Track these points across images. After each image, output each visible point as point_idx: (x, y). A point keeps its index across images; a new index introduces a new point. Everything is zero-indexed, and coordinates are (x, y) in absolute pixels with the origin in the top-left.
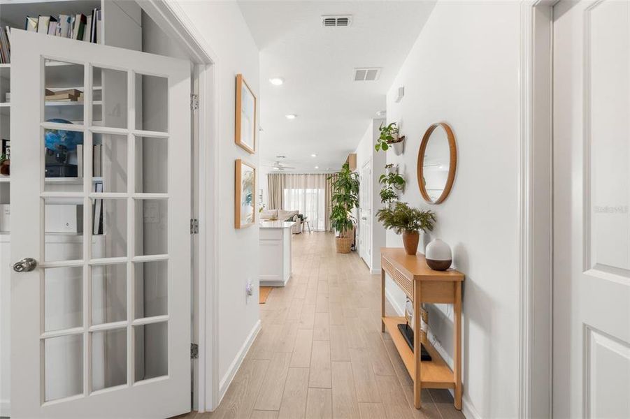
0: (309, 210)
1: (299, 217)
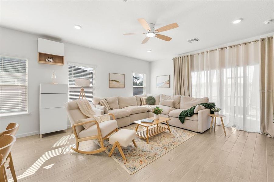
1: (206, 108)
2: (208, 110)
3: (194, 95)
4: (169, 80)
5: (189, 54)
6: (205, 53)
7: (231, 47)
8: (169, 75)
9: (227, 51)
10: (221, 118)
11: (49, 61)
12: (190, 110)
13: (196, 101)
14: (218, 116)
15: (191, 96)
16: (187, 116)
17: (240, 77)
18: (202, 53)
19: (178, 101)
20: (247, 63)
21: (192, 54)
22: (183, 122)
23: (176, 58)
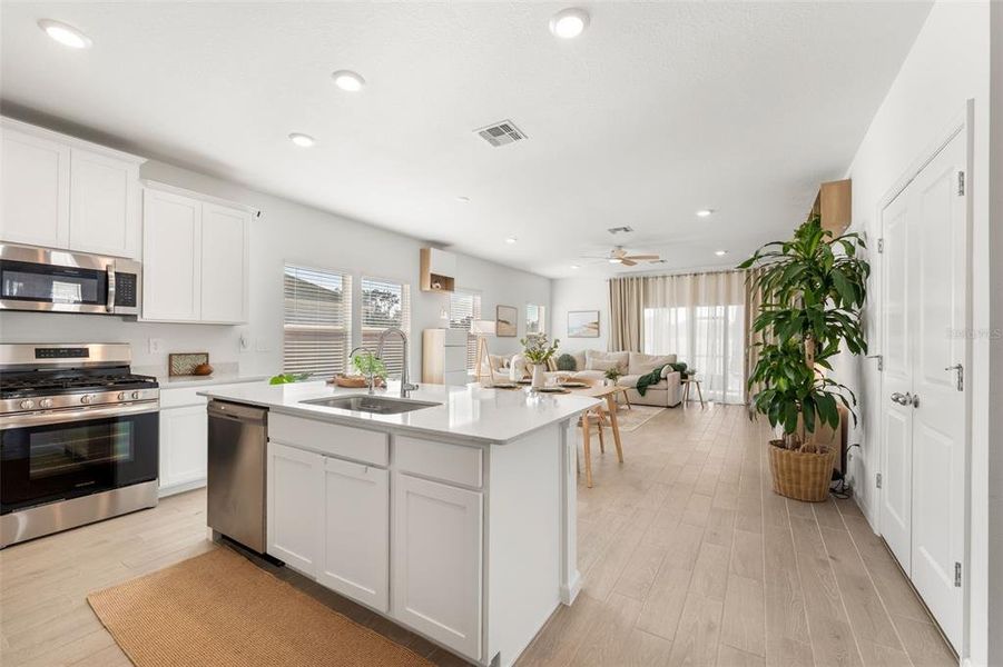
0: (704, 351)
1: (675, 370)
2: (678, 373)
3: (648, 350)
4: (597, 321)
5: (640, 276)
6: (669, 279)
7: (708, 274)
8: (598, 312)
9: (702, 280)
10: (697, 383)
12: (654, 374)
13: (657, 361)
14: (692, 381)
15: (646, 353)
16: (650, 383)
18: (663, 277)
19: (625, 361)
20: (729, 302)
21: (645, 275)
22: (643, 394)
23: (615, 280)
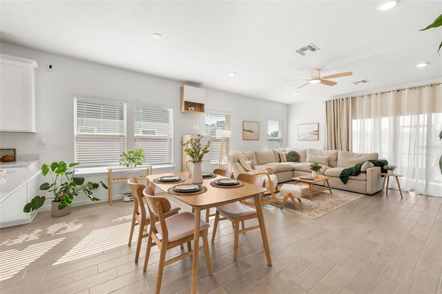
1: (376, 165)
2: (379, 168)
3: (356, 149)
4: (317, 130)
5: (350, 96)
6: (373, 96)
7: (411, 89)
8: (318, 124)
9: (405, 94)
10: (397, 177)
11: (191, 109)
12: (355, 168)
13: (360, 158)
14: (392, 175)
15: (352, 151)
16: (351, 174)
17: (423, 126)
18: (368, 95)
19: (335, 157)
20: (433, 110)
21: (353, 95)
22: (345, 182)
23: (330, 101)
